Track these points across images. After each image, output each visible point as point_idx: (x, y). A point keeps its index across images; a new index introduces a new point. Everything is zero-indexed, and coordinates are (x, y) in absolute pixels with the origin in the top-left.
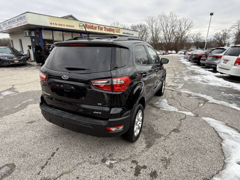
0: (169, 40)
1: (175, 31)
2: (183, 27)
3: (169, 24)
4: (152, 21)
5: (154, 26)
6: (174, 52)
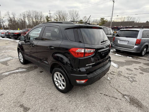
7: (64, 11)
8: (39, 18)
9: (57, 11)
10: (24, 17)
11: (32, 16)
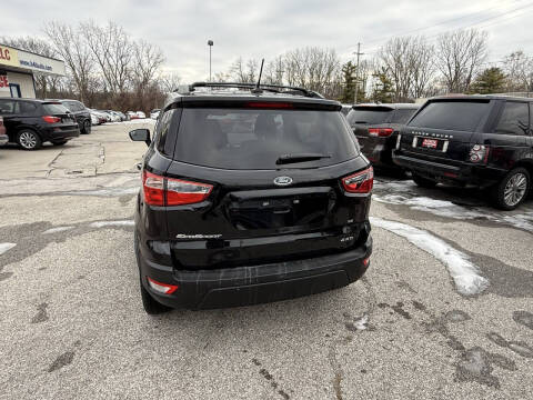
0: (121, 87)
1: (128, 66)
2: (145, 60)
3: (111, 50)
4: (65, 37)
5: (73, 50)
6: (141, 114)
7: (419, 40)
8: (324, 71)
9: (390, 42)
10: (280, 72)
11: (302, 67)
